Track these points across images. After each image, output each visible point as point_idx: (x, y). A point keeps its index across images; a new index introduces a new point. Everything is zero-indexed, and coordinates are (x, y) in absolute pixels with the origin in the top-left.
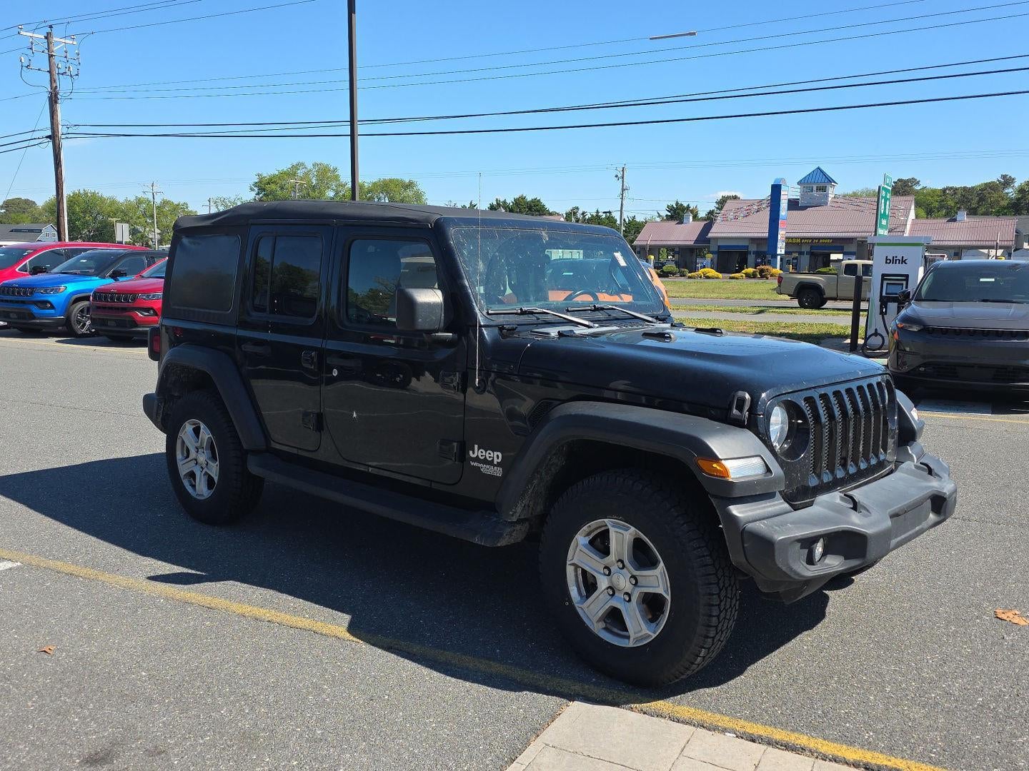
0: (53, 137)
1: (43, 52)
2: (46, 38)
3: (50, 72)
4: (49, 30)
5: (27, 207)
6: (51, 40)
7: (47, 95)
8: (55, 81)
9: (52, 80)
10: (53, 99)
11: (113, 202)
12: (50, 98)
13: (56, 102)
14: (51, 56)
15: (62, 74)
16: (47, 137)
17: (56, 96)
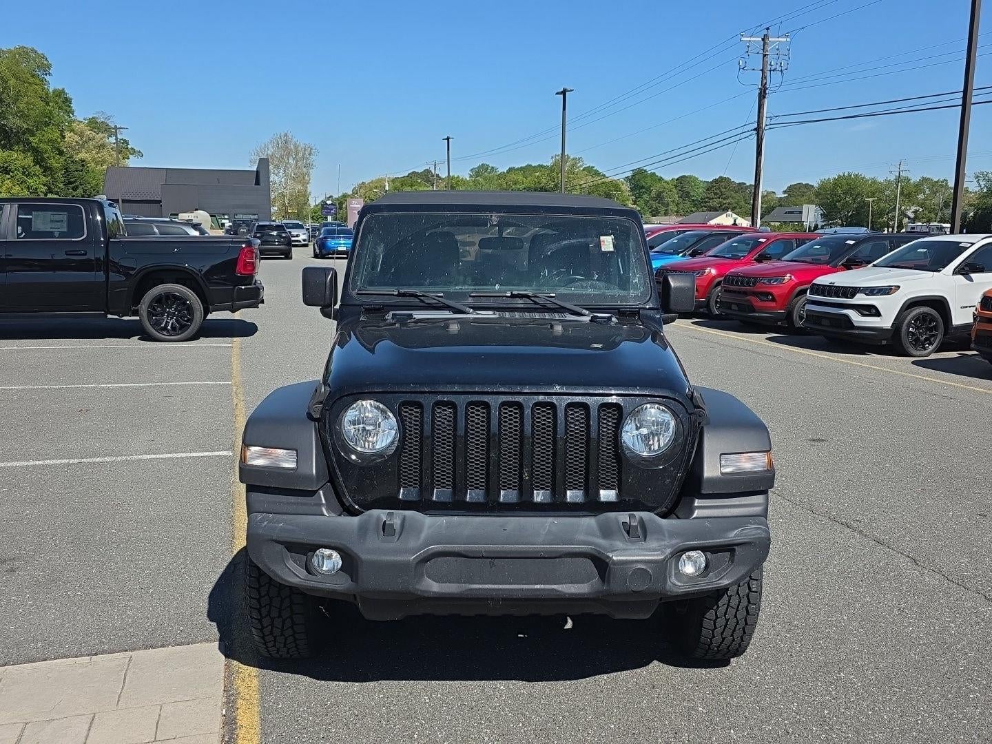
0: (759, 130)
1: (758, 53)
2: (763, 39)
3: (762, 70)
4: (766, 32)
5: (806, 190)
6: (766, 40)
7: (758, 91)
8: (765, 78)
9: (764, 77)
10: (762, 95)
11: (874, 182)
12: (760, 94)
13: (764, 97)
14: (765, 56)
15: (773, 70)
16: (754, 130)
17: (765, 92)
